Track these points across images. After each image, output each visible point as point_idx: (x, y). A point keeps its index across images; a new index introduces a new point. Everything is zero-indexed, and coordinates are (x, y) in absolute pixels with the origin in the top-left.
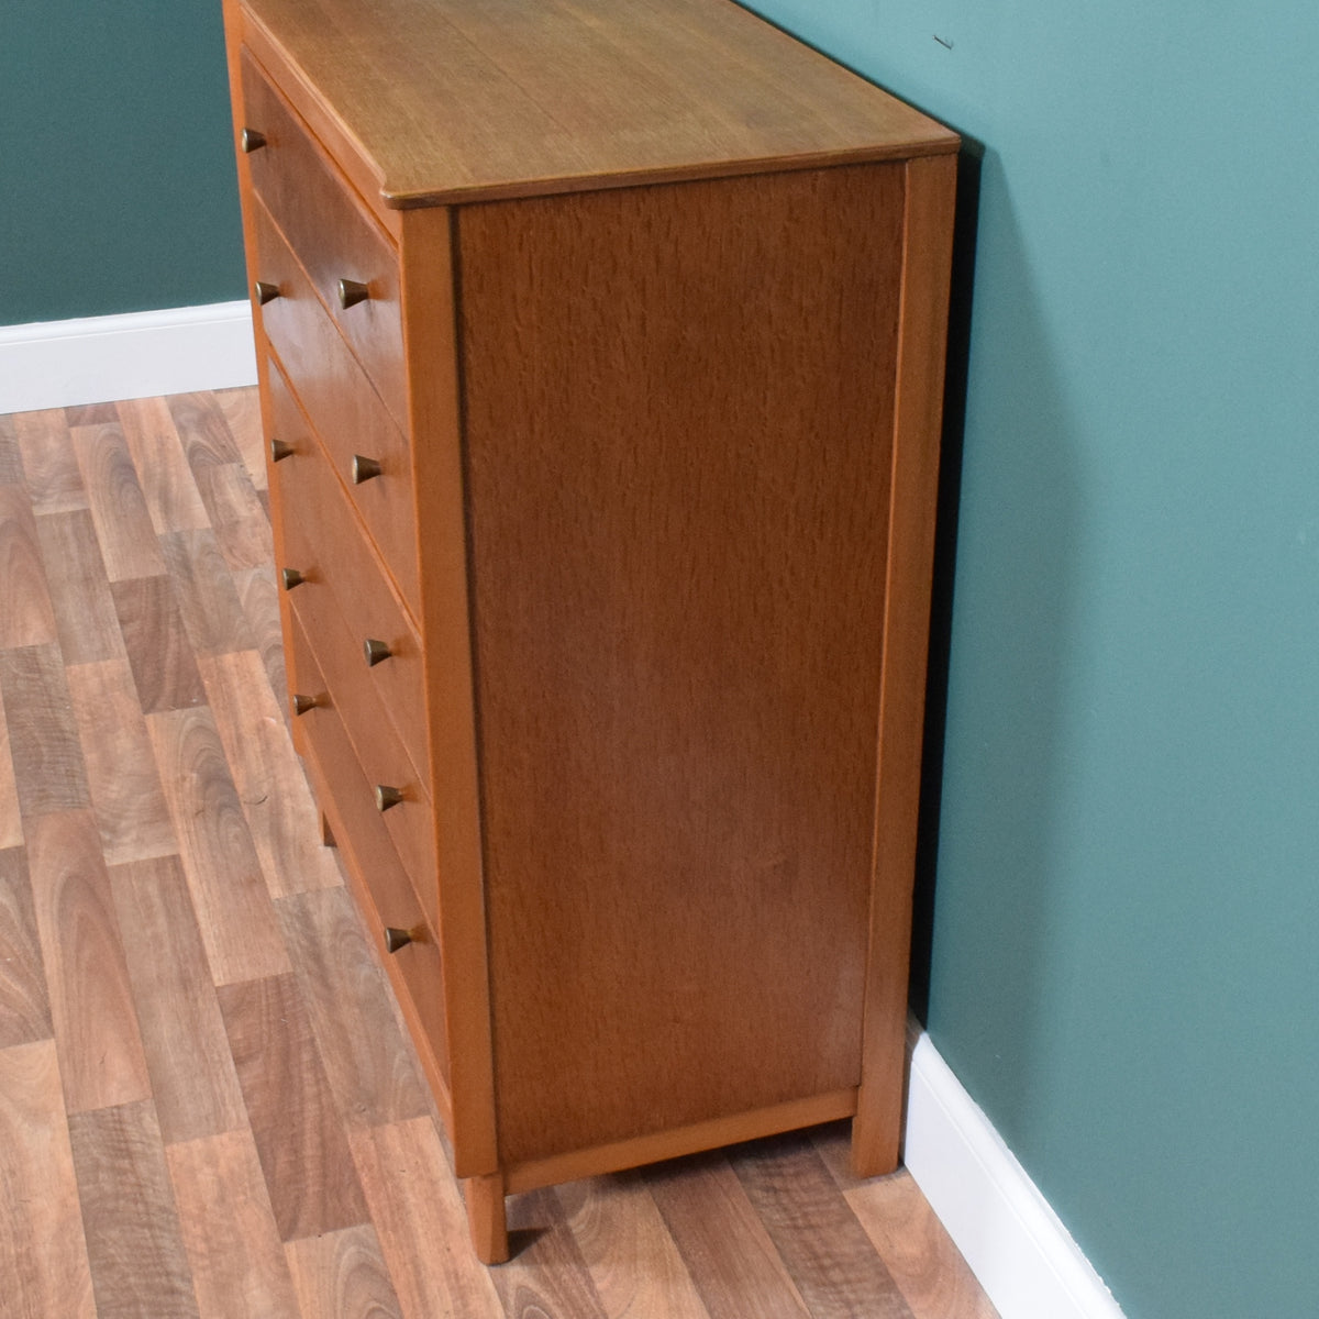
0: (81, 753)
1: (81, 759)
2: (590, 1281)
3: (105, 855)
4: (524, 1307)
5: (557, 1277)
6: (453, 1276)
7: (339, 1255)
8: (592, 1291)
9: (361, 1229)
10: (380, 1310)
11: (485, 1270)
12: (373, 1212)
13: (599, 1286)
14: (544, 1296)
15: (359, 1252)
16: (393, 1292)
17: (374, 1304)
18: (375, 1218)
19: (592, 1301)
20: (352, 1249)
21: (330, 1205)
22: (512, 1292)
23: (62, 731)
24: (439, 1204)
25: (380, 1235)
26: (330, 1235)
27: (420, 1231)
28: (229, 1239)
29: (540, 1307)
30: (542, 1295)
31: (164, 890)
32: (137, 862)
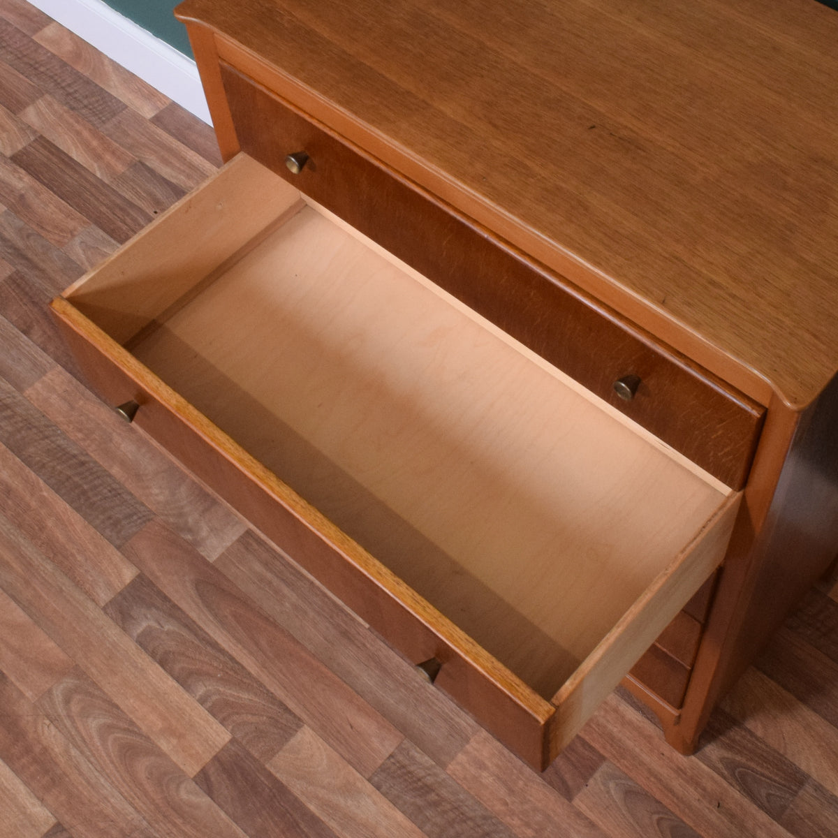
0: (105, 470)
1: (110, 476)
2: (752, 734)
3: (202, 554)
4: (734, 773)
5: (734, 741)
6: (680, 771)
7: (608, 792)
8: (757, 739)
9: (604, 768)
10: (662, 819)
11: (693, 758)
12: (602, 751)
13: (759, 733)
14: (738, 758)
15: (617, 785)
16: (658, 802)
17: (656, 817)
18: (606, 755)
19: (763, 746)
20: (612, 785)
21: (573, 759)
22: (720, 766)
23: (74, 456)
24: (630, 723)
25: (618, 765)
26: (591, 781)
27: (637, 750)
28: (539, 818)
29: (742, 767)
30: (737, 759)
31: (266, 564)
32: (228, 549)
